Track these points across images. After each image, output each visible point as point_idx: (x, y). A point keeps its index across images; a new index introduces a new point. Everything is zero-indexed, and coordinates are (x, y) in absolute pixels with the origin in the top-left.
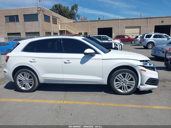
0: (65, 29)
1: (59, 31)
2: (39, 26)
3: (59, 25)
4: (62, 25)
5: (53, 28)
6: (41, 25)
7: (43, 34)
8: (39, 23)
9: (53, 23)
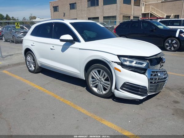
0: (149, 12)
1: (141, 15)
2: (117, 9)
3: (143, 7)
4: (147, 6)
5: (134, 11)
6: (118, 8)
7: (120, 17)
8: (117, 6)
9: (134, 5)
